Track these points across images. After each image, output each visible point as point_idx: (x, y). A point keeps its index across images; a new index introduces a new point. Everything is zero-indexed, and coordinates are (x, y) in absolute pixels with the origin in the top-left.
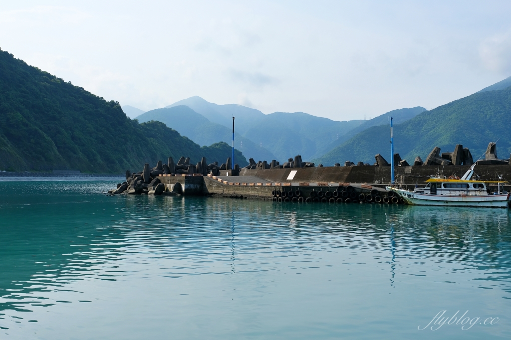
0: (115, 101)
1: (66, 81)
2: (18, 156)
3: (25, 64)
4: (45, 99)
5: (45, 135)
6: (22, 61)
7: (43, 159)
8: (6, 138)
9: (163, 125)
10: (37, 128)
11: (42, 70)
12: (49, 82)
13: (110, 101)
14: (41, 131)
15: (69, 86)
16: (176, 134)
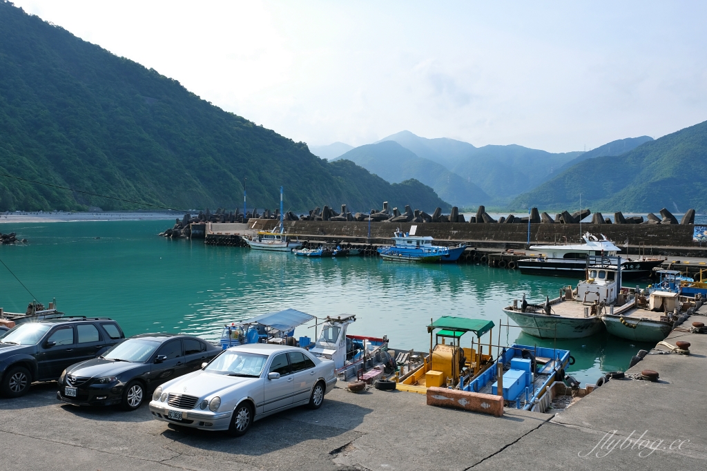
0: (303, 142)
1: (258, 124)
2: (207, 196)
3: (221, 110)
4: (236, 143)
5: (233, 176)
6: (219, 108)
7: (230, 199)
8: (198, 180)
9: (352, 164)
10: (226, 170)
11: (238, 115)
12: (241, 127)
13: (298, 142)
14: (229, 173)
15: (261, 129)
16: (365, 172)
